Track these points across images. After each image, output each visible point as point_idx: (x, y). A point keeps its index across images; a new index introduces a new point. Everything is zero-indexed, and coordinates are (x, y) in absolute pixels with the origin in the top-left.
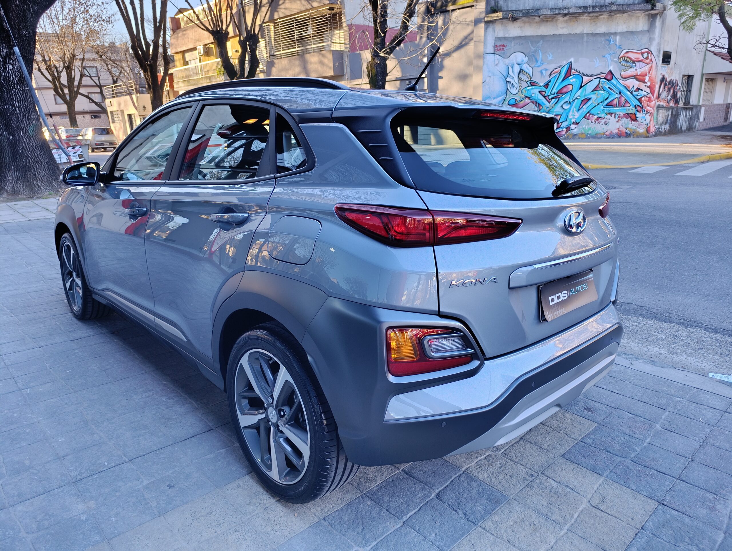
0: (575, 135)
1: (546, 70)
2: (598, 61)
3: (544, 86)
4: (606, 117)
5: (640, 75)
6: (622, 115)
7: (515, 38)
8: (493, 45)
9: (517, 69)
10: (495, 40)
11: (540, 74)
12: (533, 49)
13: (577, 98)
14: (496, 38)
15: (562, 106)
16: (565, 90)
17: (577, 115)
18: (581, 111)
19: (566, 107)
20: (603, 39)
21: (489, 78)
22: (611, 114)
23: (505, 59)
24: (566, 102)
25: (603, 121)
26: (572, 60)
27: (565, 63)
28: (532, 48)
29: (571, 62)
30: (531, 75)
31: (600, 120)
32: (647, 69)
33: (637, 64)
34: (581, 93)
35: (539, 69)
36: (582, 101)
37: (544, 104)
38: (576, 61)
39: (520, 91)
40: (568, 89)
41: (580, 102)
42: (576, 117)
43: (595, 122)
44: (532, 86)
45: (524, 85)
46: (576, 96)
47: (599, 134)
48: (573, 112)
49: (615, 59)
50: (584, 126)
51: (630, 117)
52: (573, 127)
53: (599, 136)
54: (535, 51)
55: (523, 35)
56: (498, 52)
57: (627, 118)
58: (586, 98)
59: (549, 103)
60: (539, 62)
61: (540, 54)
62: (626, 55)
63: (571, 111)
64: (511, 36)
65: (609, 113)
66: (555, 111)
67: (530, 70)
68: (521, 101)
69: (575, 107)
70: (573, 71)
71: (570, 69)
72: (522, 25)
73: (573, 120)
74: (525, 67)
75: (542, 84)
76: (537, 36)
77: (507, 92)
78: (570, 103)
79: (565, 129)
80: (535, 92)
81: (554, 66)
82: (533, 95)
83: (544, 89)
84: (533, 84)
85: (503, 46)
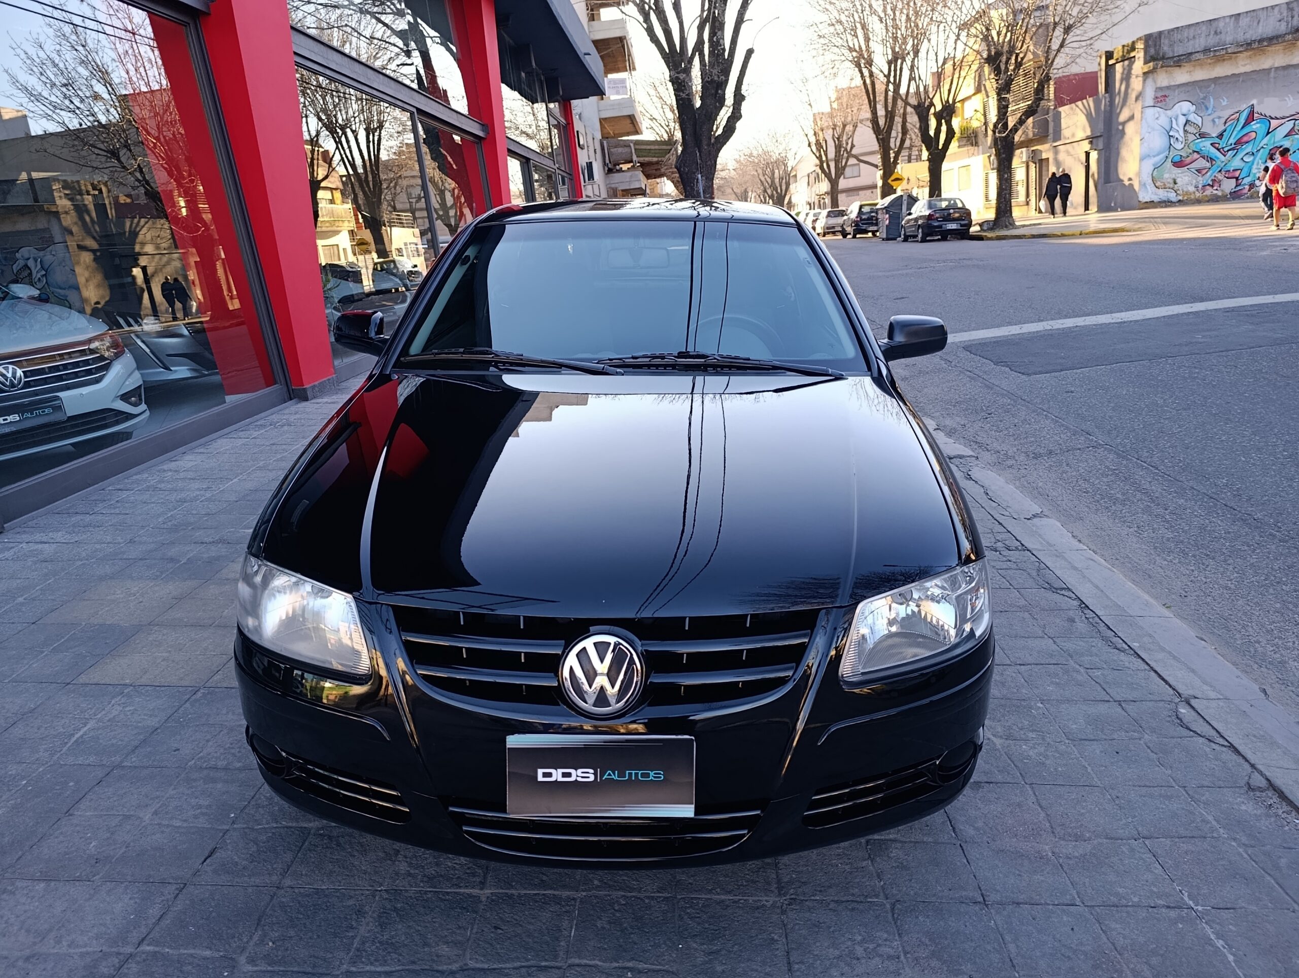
1: (1219, 118)
3: (1217, 137)
7: (1179, 86)
8: (1153, 97)
9: (1182, 120)
10: (1155, 91)
11: (1212, 123)
12: (1202, 95)
14: (1157, 88)
15: (1242, 159)
16: (1245, 139)
19: (1247, 159)
21: (1147, 134)
23: (1168, 112)
24: (1247, 154)
26: (1254, 102)
27: (1245, 106)
29: (1253, 105)
35: (1211, 118)
37: (1218, 158)
38: (1259, 104)
39: (1187, 145)
40: (1250, 137)
44: (1201, 138)
45: (1191, 138)
46: (1261, 145)
54: (1205, 98)
55: (1193, 80)
59: (1225, 156)
60: (1210, 109)
61: (1212, 100)
63: (1255, 163)
64: (1177, 83)
66: (1233, 165)
67: (1198, 121)
68: (1188, 156)
70: (1256, 115)
71: (1252, 113)
72: (1192, 69)
74: (1192, 117)
75: (1214, 135)
76: (1210, 79)
77: (1169, 148)
78: (1253, 154)
79: (1247, 187)
80: (1205, 145)
81: (1230, 112)
82: (1203, 149)
83: (1217, 140)
84: (1202, 136)
85: (1165, 96)
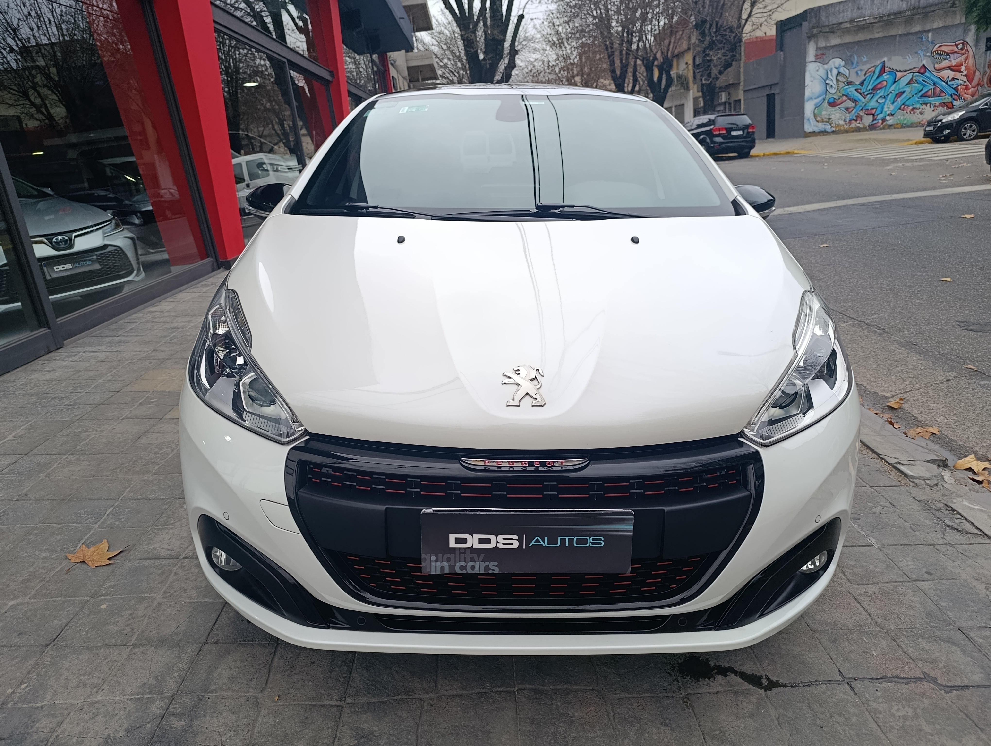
0: (891, 125)
1: (861, 70)
2: (910, 57)
3: (859, 85)
4: (921, 107)
5: (955, 66)
6: (937, 104)
7: (833, 47)
8: (814, 55)
9: (835, 72)
10: (816, 51)
11: (856, 75)
13: (891, 92)
14: (817, 48)
15: (877, 101)
16: (879, 86)
17: (892, 107)
18: (895, 104)
19: (881, 101)
20: (915, 37)
21: (811, 82)
22: (926, 104)
23: (826, 66)
24: (881, 97)
25: (918, 111)
26: (885, 59)
27: (879, 62)
28: (848, 53)
29: (884, 61)
30: (848, 76)
31: (915, 111)
32: (962, 59)
33: (952, 56)
34: (895, 88)
35: (855, 70)
36: (897, 94)
37: (860, 100)
38: (890, 60)
39: (838, 90)
40: (883, 84)
41: (894, 95)
42: (891, 109)
43: (910, 113)
44: (848, 85)
46: (890, 91)
47: (915, 123)
48: (888, 105)
49: (928, 54)
50: (899, 117)
51: (947, 106)
52: (888, 118)
53: (914, 125)
54: (851, 56)
55: (842, 42)
56: (819, 60)
57: (943, 107)
58: (900, 91)
59: (865, 98)
60: (855, 64)
61: (856, 57)
62: (939, 49)
63: (886, 104)
64: (832, 44)
65: (924, 104)
66: (871, 105)
67: (846, 72)
68: (839, 99)
69: (890, 101)
70: (886, 69)
71: (883, 67)
72: (842, 34)
73: (888, 112)
74: (842, 70)
75: (857, 83)
76: (854, 42)
77: (826, 92)
78: (885, 97)
79: (880, 121)
80: (852, 90)
81: (868, 66)
82: (850, 93)
83: (860, 87)
84: (849, 83)
85: (823, 54)
